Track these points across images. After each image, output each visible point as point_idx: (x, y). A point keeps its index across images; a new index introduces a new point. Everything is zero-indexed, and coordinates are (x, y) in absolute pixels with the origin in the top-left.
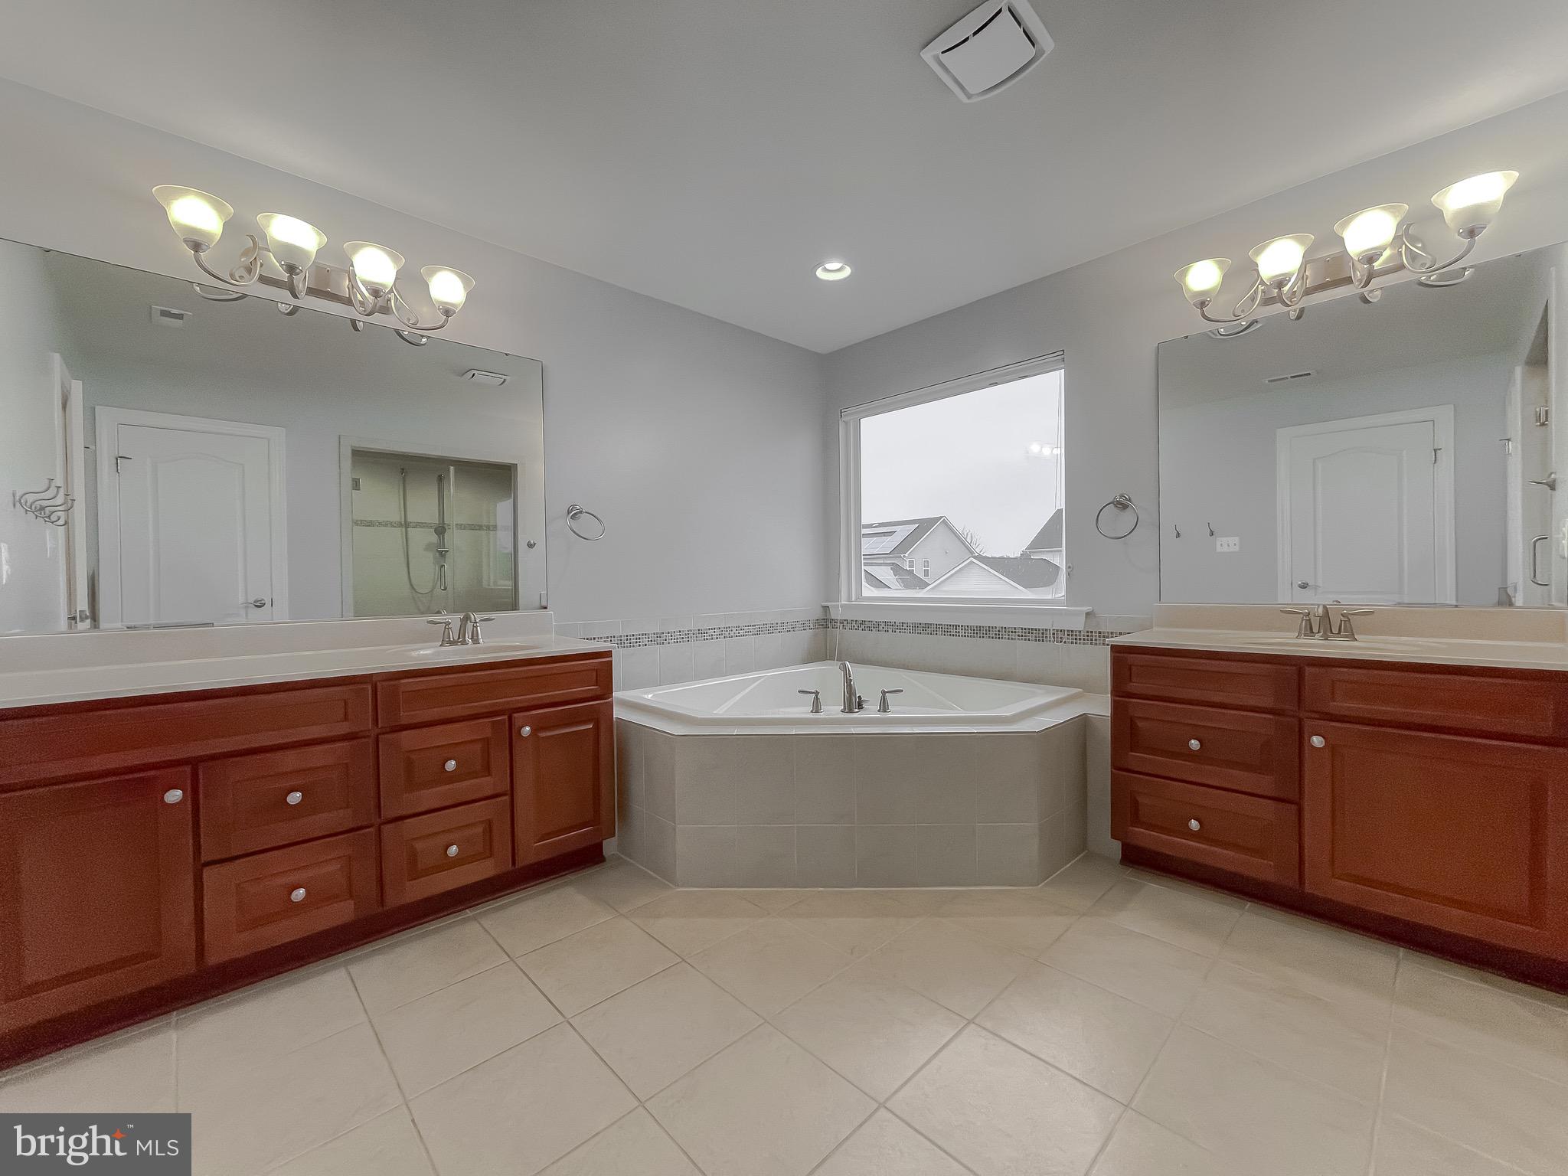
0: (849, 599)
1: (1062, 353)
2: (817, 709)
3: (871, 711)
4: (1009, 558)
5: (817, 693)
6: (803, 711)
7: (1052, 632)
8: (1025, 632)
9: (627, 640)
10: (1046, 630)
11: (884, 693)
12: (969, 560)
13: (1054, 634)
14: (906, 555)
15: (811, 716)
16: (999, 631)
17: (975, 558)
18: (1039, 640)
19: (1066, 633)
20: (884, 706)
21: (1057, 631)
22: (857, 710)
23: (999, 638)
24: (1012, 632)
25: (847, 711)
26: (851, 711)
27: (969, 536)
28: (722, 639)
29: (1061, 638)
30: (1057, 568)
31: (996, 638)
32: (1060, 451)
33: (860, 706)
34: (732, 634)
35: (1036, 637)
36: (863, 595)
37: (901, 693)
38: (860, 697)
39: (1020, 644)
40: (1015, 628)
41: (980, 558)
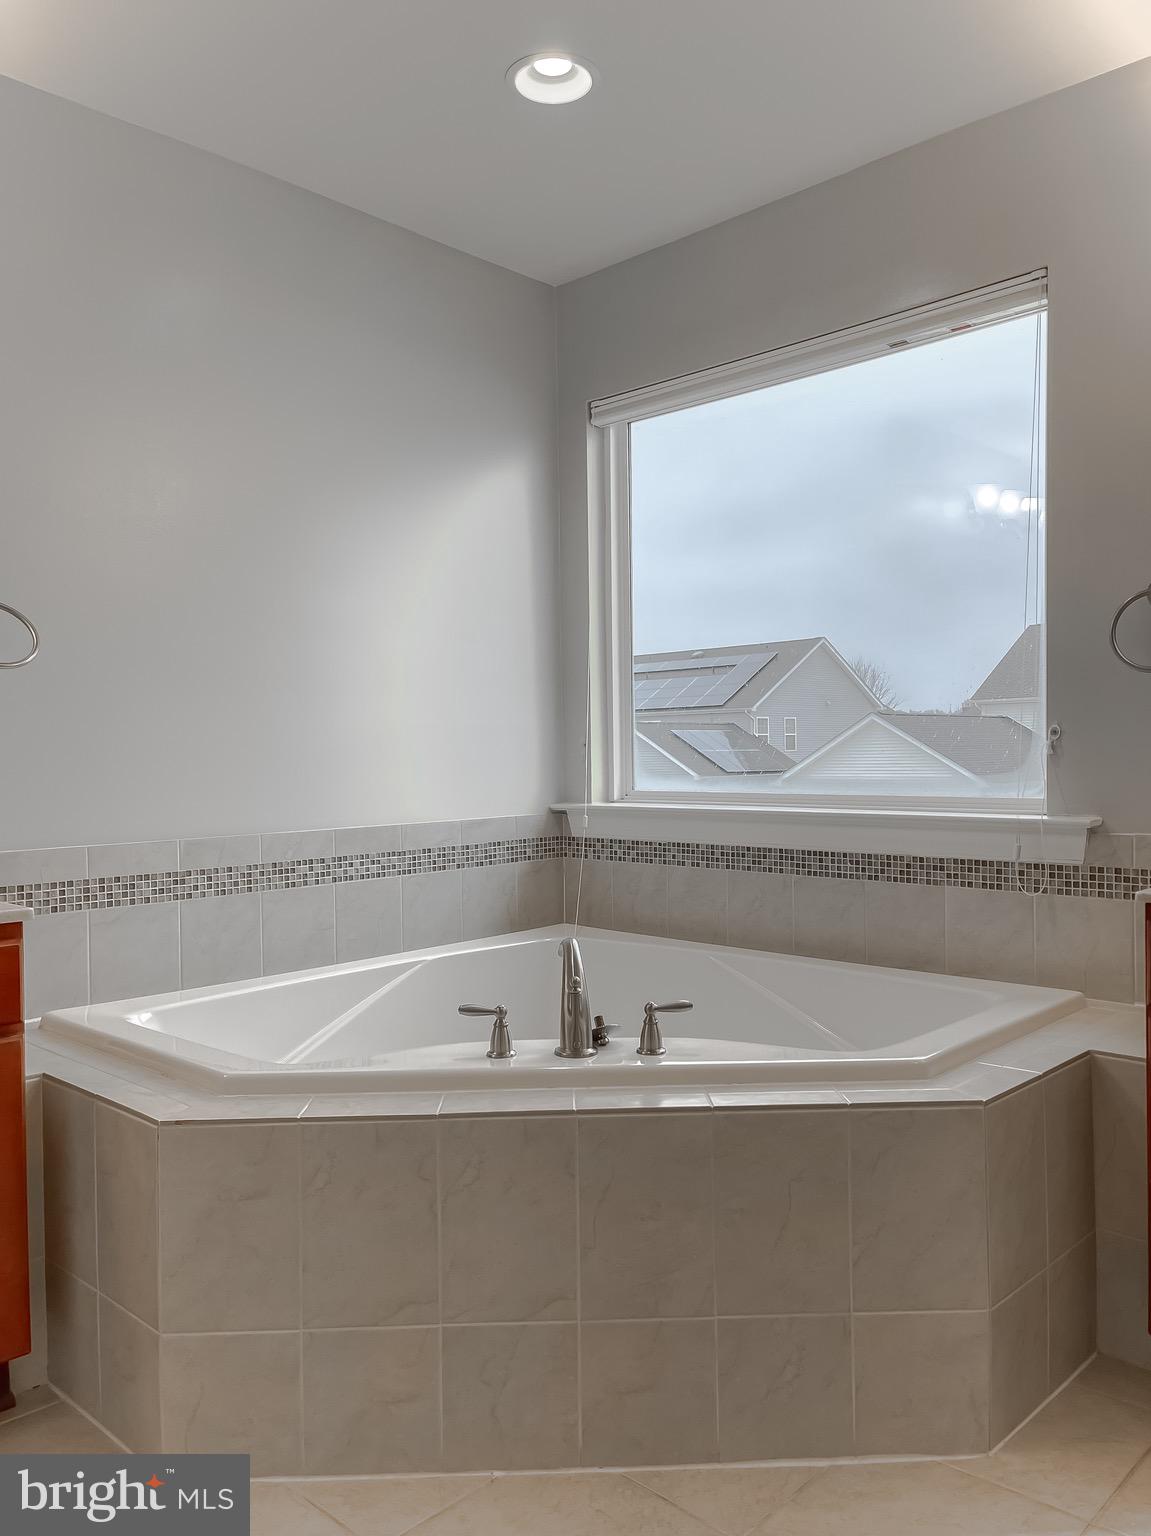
0: (608, 798)
1: (1042, 273)
2: (500, 1049)
3: (623, 1049)
4: (940, 716)
5: (500, 1013)
6: (467, 1052)
7: (1017, 868)
8: (962, 869)
9: (102, 889)
10: (1006, 864)
11: (650, 1010)
12: (867, 720)
13: (1021, 873)
14: (754, 709)
15: (487, 1065)
16: (908, 866)
17: (880, 714)
18: (992, 887)
19: (1047, 871)
20: (650, 1044)
21: (1028, 865)
22: (591, 1051)
23: (908, 880)
24: (935, 868)
25: (568, 1051)
26: (576, 1053)
27: (869, 675)
28: (327, 885)
29: (1037, 882)
30: (1028, 733)
31: (902, 880)
32: (1036, 506)
33: (598, 1039)
34: (351, 871)
35: (984, 878)
36: (636, 789)
37: (688, 1012)
38: (599, 1020)
39: (952, 893)
40: (941, 860)
41: (888, 715)
